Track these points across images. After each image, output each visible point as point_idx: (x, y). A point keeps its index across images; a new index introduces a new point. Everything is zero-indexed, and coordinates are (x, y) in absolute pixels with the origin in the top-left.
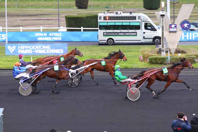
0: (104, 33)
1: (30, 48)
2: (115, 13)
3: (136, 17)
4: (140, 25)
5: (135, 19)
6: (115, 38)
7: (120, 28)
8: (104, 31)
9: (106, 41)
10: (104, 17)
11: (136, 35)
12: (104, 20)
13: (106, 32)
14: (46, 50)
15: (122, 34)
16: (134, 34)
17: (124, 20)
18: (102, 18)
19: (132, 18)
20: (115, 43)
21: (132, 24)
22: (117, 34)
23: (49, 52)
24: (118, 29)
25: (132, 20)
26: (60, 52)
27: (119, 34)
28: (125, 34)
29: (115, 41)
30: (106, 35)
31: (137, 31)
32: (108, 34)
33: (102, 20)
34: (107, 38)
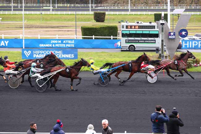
0: (126, 40)
1: (44, 53)
2: (136, 23)
3: (155, 26)
4: (158, 34)
5: (155, 28)
6: (135, 45)
7: (140, 36)
8: (126, 39)
9: (128, 48)
10: (126, 26)
11: (155, 43)
12: (126, 28)
13: (128, 40)
14: (58, 55)
15: (142, 41)
16: (153, 42)
17: (144, 28)
18: (125, 27)
19: (152, 27)
20: (136, 49)
21: (151, 33)
22: (138, 41)
23: (61, 57)
24: (139, 37)
25: (151, 29)
26: (71, 57)
27: (140, 41)
28: (145, 42)
29: (136, 48)
30: (128, 42)
31: (156, 39)
32: (130, 41)
33: (125, 29)
34: (128, 45)
